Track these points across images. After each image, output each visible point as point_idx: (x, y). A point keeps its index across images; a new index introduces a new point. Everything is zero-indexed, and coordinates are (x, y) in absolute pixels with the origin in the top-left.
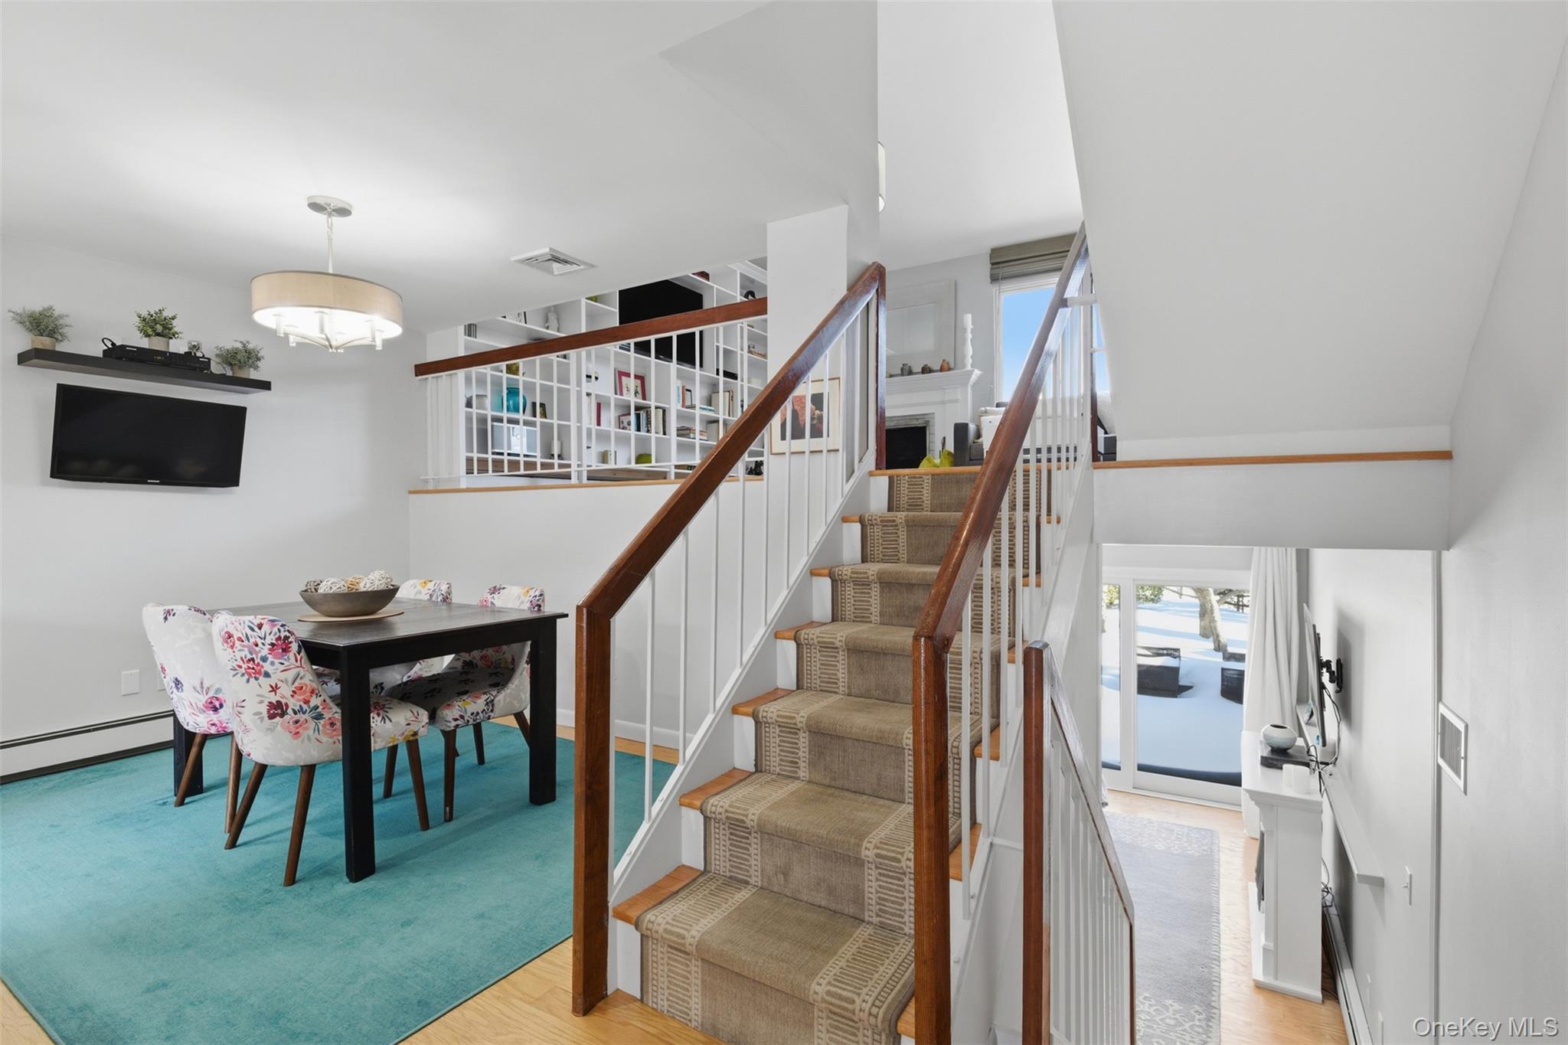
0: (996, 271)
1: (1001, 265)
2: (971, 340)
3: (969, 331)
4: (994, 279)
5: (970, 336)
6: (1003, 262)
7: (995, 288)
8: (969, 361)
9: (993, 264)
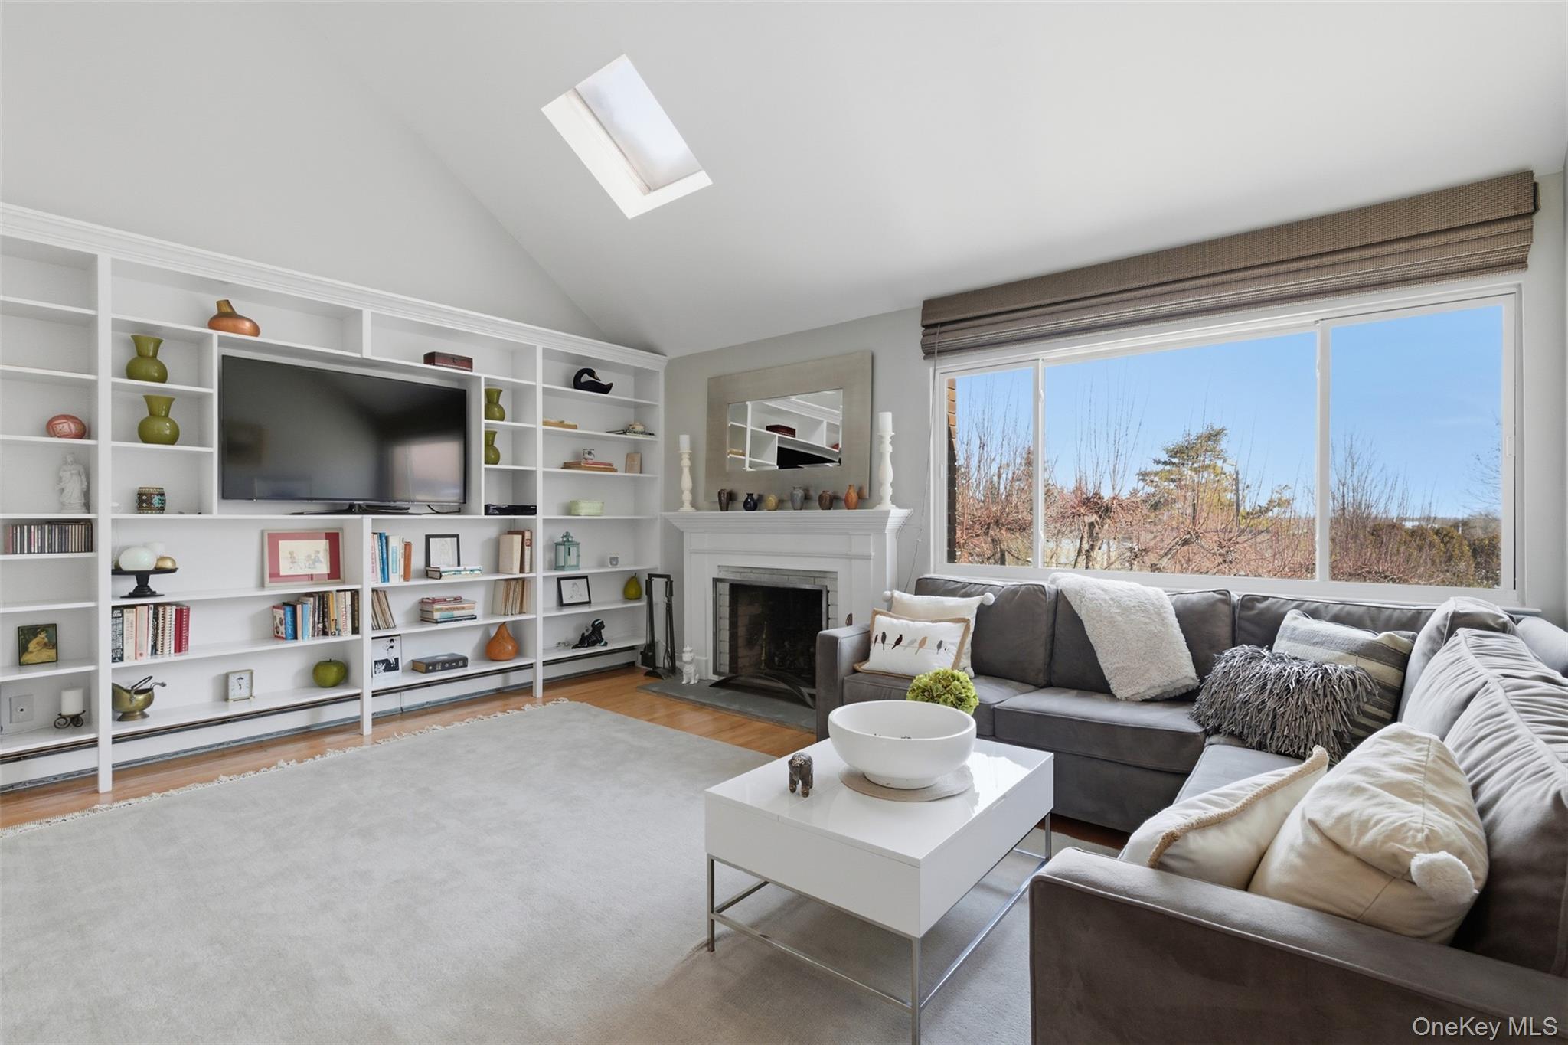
0: (931, 339)
1: (938, 330)
2: (892, 456)
3: (888, 440)
4: (929, 352)
5: (888, 449)
6: (943, 324)
7: (929, 367)
8: (888, 491)
9: (926, 327)
